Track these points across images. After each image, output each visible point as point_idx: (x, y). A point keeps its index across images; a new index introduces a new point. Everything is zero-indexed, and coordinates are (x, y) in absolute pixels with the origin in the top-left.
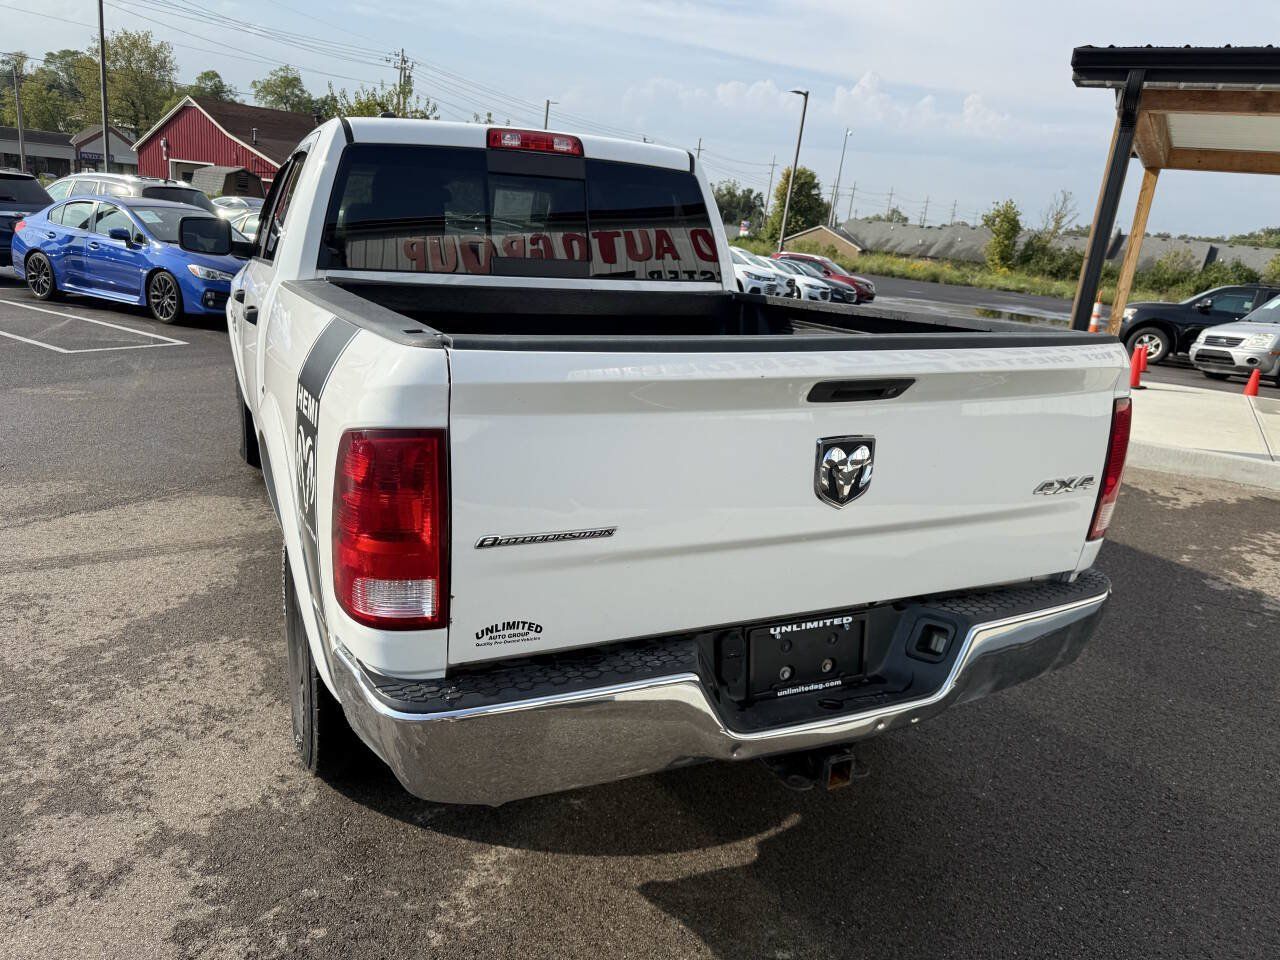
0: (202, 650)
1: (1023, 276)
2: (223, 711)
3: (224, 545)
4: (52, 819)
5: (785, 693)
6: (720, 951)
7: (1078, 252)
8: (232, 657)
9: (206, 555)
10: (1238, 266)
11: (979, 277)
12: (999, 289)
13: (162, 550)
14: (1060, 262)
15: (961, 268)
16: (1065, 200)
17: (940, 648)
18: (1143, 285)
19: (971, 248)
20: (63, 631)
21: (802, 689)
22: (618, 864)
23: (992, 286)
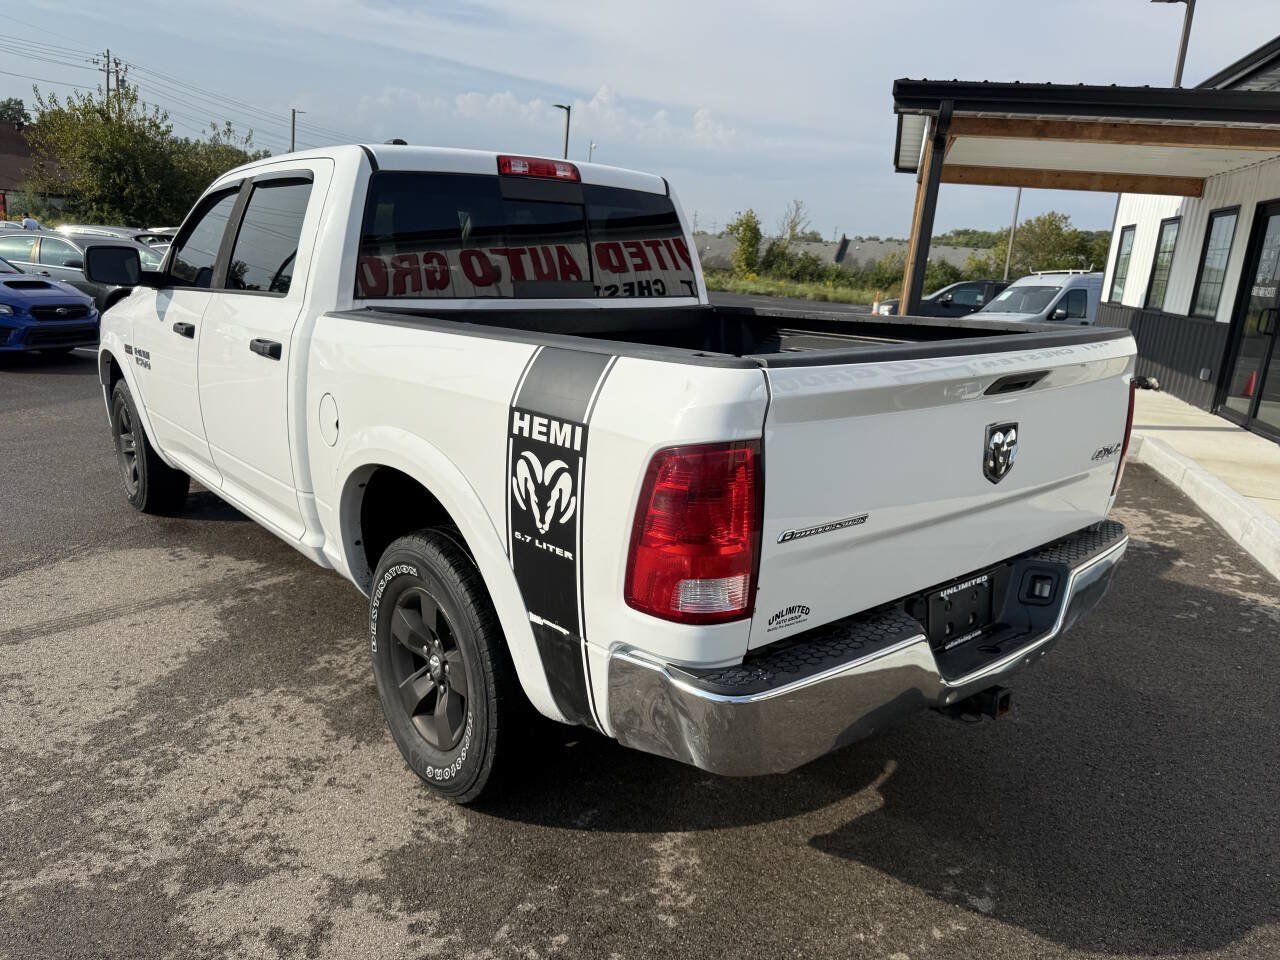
0: (242, 706)
1: (769, 280)
2: (309, 760)
3: (185, 599)
4: (207, 894)
5: (952, 644)
6: (905, 879)
7: (813, 256)
8: (279, 708)
9: (172, 611)
10: (943, 264)
11: (731, 282)
12: (751, 293)
13: (115, 613)
14: (798, 266)
15: (714, 274)
16: (798, 209)
17: (1046, 593)
18: (870, 284)
19: (719, 256)
20: (66, 709)
21: (960, 641)
22: (780, 827)
23: (744, 291)
